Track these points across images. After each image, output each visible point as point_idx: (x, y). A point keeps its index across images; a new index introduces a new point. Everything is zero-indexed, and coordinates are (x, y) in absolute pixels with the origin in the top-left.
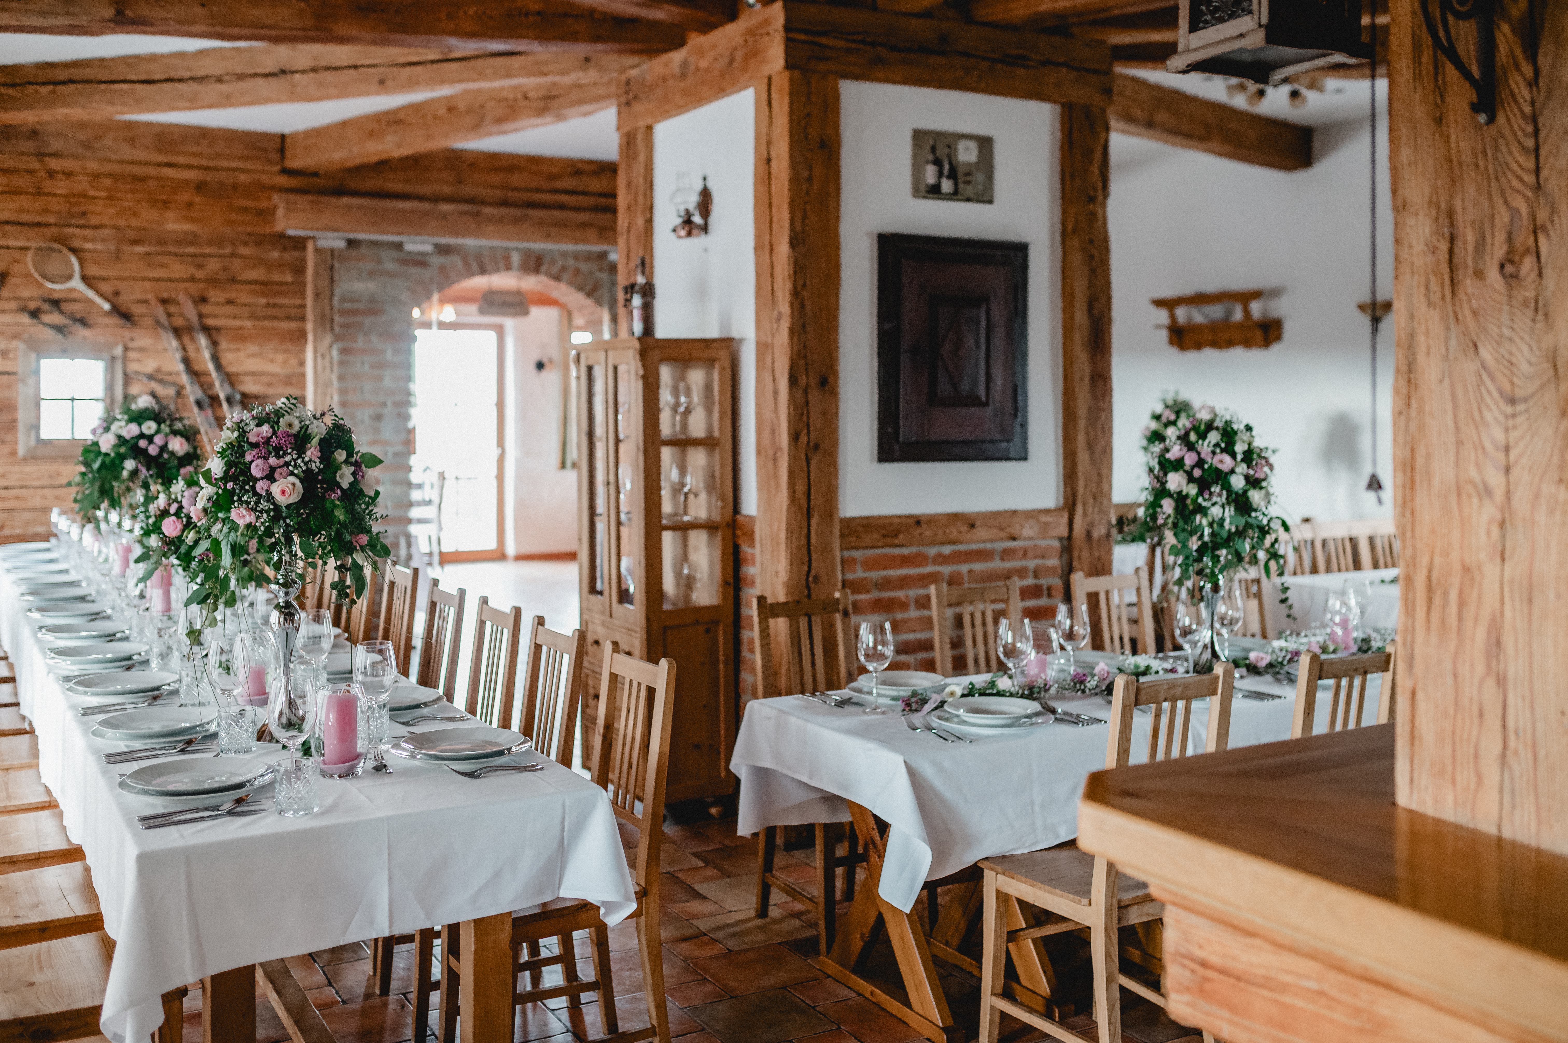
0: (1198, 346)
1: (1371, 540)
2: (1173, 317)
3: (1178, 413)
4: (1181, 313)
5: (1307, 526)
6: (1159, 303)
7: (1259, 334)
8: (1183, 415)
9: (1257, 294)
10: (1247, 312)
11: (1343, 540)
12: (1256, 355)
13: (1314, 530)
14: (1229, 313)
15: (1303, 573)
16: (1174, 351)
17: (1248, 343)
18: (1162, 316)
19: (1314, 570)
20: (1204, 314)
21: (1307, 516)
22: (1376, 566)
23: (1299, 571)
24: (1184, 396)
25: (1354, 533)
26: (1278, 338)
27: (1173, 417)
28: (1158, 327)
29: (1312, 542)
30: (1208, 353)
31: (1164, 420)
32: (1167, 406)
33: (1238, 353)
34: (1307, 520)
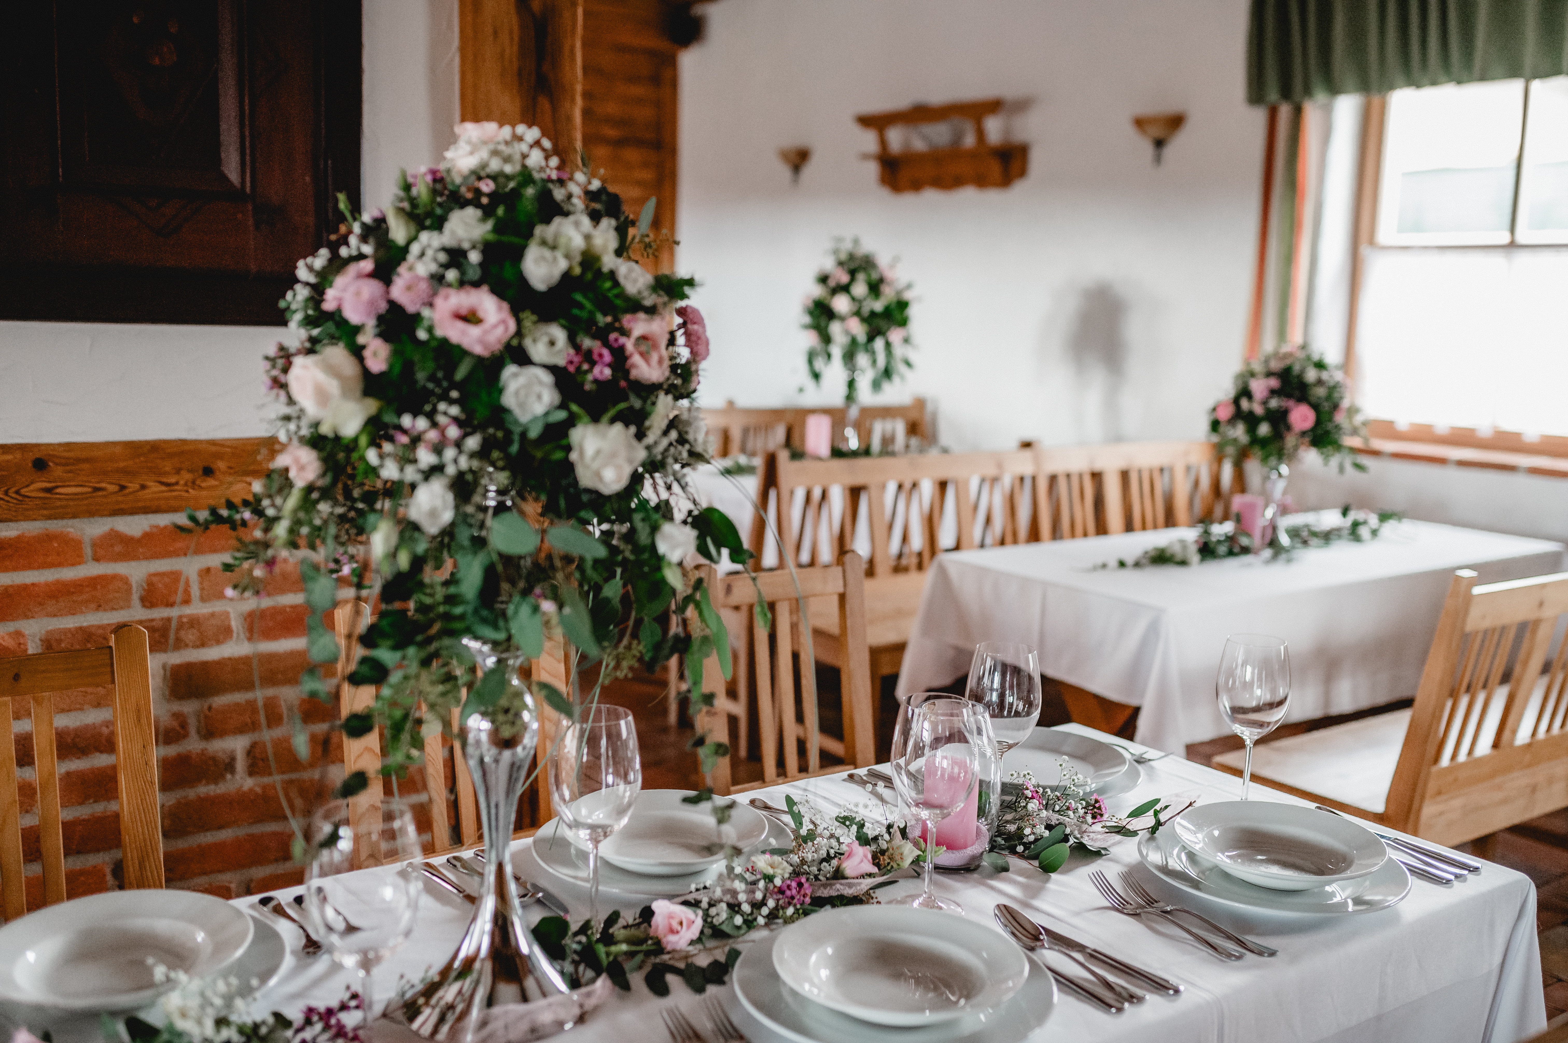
0: (916, 186)
1: (1125, 475)
2: (883, 143)
3: (853, 273)
4: (896, 138)
5: (1027, 454)
6: (866, 121)
7: (995, 168)
8: (861, 277)
9: (994, 106)
10: (980, 134)
11: (1081, 476)
12: (993, 197)
13: (1037, 461)
14: (958, 138)
15: (1015, 541)
16: (885, 193)
17: (981, 182)
18: (869, 140)
19: (1034, 536)
20: (925, 138)
21: (1028, 436)
22: (1129, 527)
23: (1009, 538)
24: (870, 245)
25: (1098, 466)
26: (1022, 172)
27: (845, 278)
28: (865, 157)
29: (1034, 479)
30: (931, 196)
31: (832, 283)
32: (841, 264)
33: (968, 194)
34: (1027, 445)
